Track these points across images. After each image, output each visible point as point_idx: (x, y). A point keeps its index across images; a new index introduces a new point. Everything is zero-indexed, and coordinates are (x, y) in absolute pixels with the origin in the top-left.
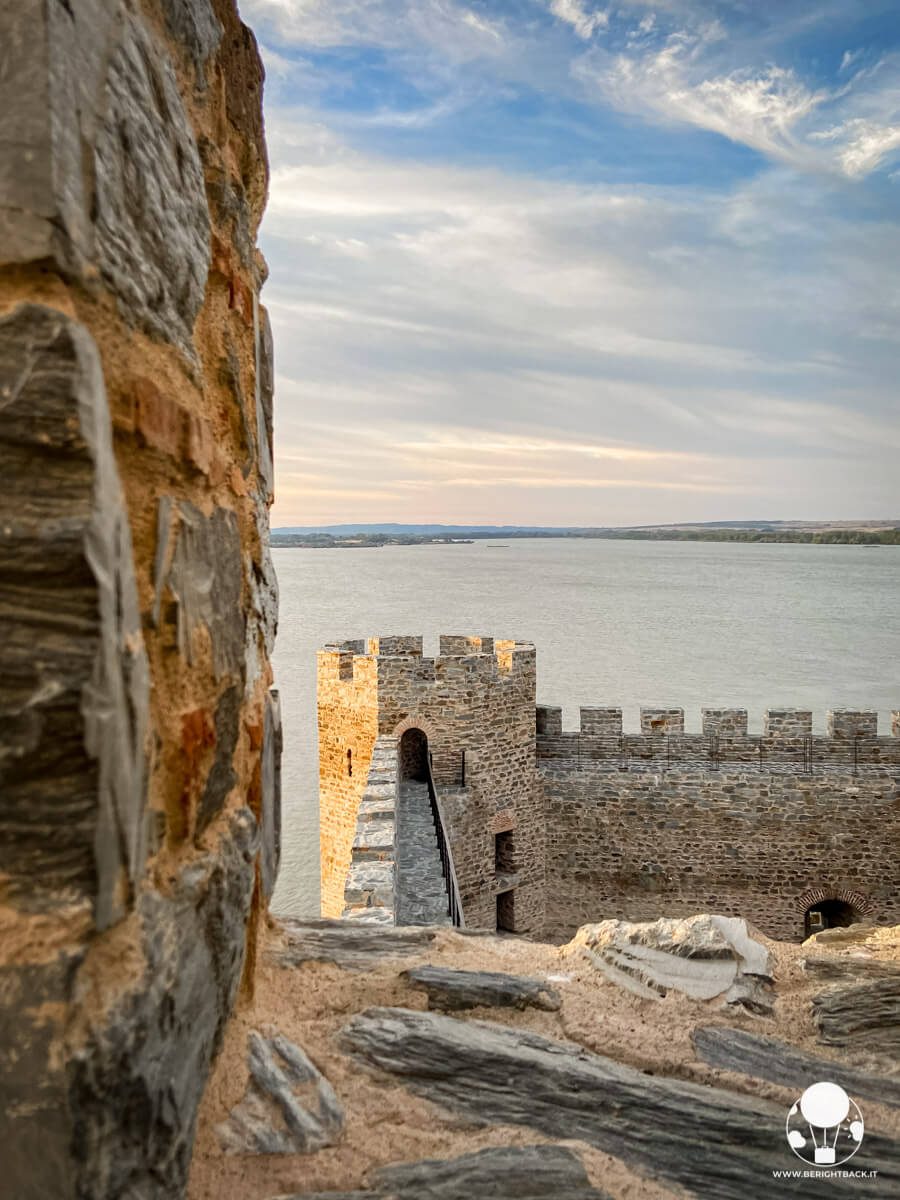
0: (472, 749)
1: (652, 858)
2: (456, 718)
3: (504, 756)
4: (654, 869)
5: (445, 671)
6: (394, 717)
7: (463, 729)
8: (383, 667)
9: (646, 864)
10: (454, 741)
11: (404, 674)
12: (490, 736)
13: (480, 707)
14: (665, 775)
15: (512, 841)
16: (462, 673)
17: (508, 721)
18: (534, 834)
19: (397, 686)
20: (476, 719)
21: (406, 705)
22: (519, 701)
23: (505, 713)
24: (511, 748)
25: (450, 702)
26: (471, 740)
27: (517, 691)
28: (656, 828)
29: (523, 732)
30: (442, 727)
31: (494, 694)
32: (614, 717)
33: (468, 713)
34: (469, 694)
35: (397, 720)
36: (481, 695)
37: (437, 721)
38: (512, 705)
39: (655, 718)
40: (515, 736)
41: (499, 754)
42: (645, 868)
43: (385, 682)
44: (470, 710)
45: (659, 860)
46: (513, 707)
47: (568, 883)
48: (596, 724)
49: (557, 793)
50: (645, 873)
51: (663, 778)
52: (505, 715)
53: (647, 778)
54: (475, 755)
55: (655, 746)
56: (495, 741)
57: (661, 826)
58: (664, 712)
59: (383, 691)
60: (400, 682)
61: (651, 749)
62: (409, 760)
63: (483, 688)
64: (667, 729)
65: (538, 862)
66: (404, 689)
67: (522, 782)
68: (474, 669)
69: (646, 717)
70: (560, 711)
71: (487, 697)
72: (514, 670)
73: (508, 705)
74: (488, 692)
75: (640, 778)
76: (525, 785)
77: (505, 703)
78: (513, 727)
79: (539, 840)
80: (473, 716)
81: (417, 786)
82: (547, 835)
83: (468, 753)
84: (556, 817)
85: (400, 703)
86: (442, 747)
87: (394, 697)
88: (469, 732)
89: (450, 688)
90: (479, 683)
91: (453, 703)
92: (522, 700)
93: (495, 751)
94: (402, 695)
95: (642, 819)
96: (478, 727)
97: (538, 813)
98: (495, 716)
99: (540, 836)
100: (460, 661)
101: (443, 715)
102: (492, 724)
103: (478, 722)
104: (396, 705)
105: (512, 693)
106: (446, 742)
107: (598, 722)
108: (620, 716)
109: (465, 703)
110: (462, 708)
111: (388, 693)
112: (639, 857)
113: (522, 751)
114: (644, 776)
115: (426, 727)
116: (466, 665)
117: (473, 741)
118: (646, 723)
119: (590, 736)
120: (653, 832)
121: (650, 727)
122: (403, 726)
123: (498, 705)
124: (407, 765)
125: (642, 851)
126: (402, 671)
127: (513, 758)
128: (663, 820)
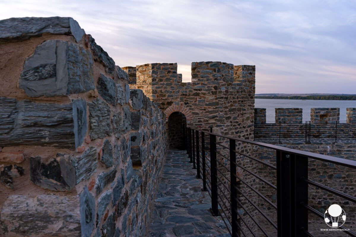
0: (217, 126)
1: (324, 197)
2: (206, 105)
3: (237, 133)
4: (325, 203)
5: (199, 72)
6: (163, 104)
7: (211, 112)
8: (155, 69)
9: (320, 200)
10: (205, 121)
11: (170, 74)
12: (229, 118)
13: (222, 98)
14: (334, 145)
15: (240, 188)
16: (211, 74)
17: (239, 110)
18: (252, 183)
19: (165, 83)
20: (220, 106)
21: (172, 96)
22: (245, 98)
23: (237, 104)
24: (241, 128)
25: (202, 93)
26: (216, 120)
27: (245, 91)
28: (327, 178)
29: (248, 118)
30: (197, 111)
31: (231, 90)
32: (297, 112)
33: (214, 101)
34: (216, 88)
35: (165, 106)
36: (223, 89)
37: (193, 107)
38: (241, 99)
39: (322, 113)
40: (243, 121)
41: (234, 131)
42: (320, 203)
43: (157, 80)
44: (216, 99)
45: (328, 198)
46: (242, 101)
47: (271, 212)
48: (286, 117)
49: (266, 158)
50: (319, 206)
51: (333, 147)
52: (237, 106)
53: (323, 148)
54: (219, 130)
55: (322, 130)
56: (231, 122)
57: (330, 177)
58: (328, 109)
59: (156, 86)
60: (168, 79)
61: (319, 131)
62: (174, 136)
63: (225, 85)
64: (330, 119)
65: (254, 200)
66: (171, 84)
67: (246, 150)
68: (219, 71)
69: (317, 113)
70: (265, 109)
71: (227, 91)
72: (243, 77)
73: (239, 99)
74: (228, 89)
75: (319, 147)
76: (248, 153)
77: (238, 98)
78: (242, 114)
79: (255, 187)
80: (217, 104)
81: (180, 152)
82: (259, 184)
83: (214, 128)
84: (265, 172)
85: (167, 95)
86: (196, 125)
87: (163, 90)
88: (215, 115)
89: (202, 84)
90: (222, 81)
91: (204, 94)
92: (247, 98)
93: (231, 129)
94: (169, 89)
95: (319, 173)
96: (221, 111)
97: (255, 170)
98: (232, 105)
99: (256, 184)
100: (209, 65)
101: (197, 103)
102: (230, 111)
103: (221, 108)
104: (165, 96)
105: (242, 92)
106: (199, 121)
107: (288, 116)
108: (301, 112)
109: (213, 94)
110: (210, 98)
111: (159, 88)
112: (316, 196)
113: (247, 131)
114: (321, 146)
115: (185, 111)
116: (213, 68)
117: (218, 121)
118: (317, 116)
119: (283, 124)
120: (325, 181)
121: (319, 118)
122: (169, 110)
123: (234, 98)
124: (172, 139)
125: (318, 192)
126: (169, 72)
127: (242, 135)
128: (332, 173)
